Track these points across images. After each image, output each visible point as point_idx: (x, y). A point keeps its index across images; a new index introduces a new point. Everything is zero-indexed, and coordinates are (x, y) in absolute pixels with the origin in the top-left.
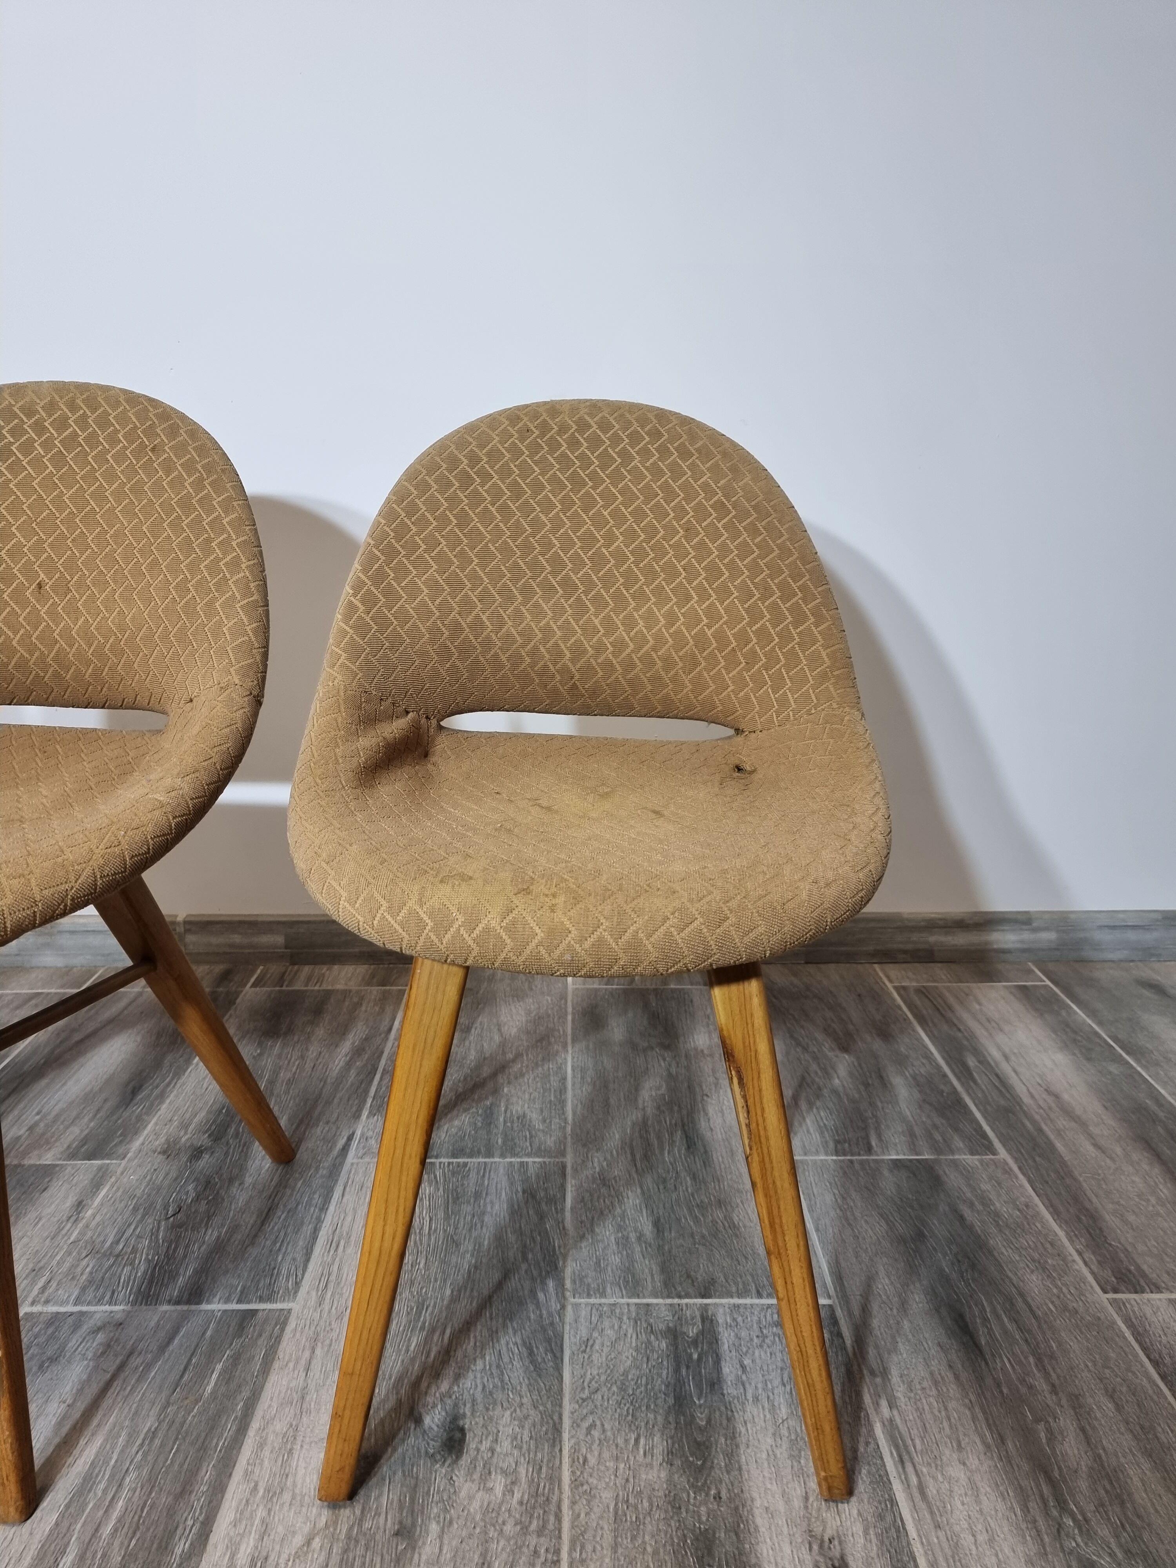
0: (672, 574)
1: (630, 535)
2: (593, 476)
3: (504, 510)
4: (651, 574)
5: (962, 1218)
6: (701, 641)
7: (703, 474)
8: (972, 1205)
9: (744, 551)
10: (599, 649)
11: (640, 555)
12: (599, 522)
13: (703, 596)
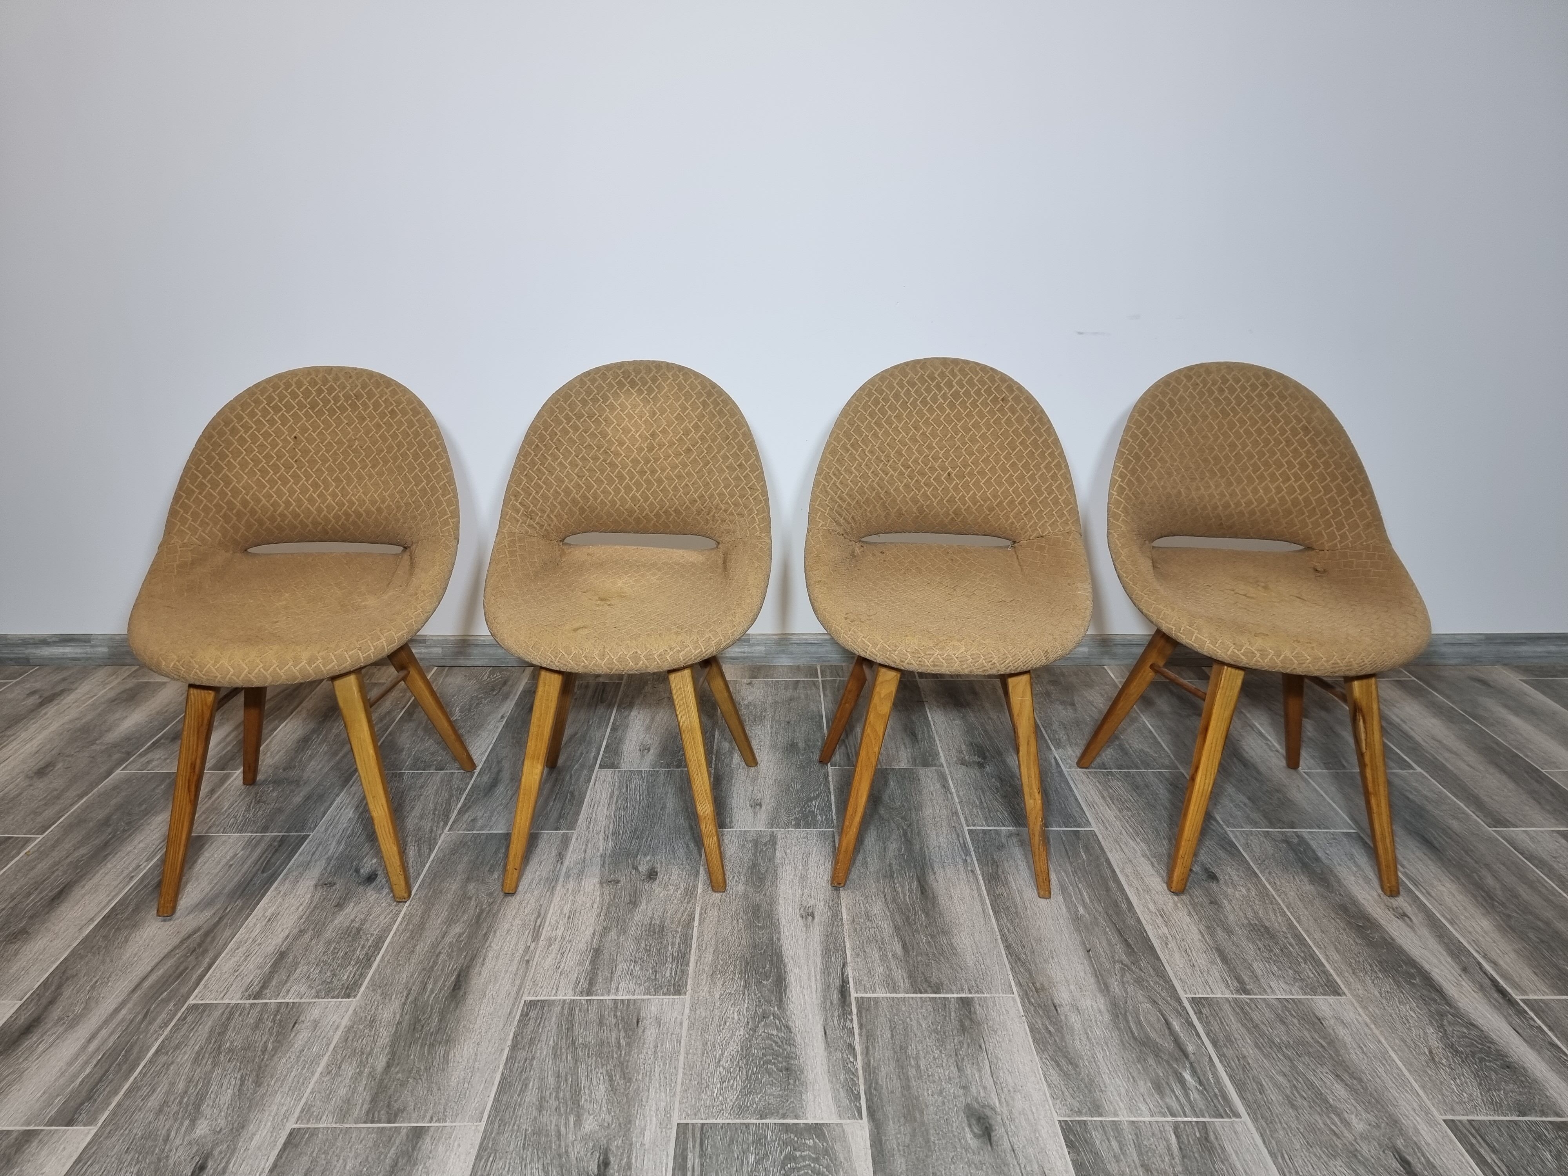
0: (1279, 465)
1: (1256, 444)
2: (1233, 409)
3: (1190, 431)
4: (1267, 465)
5: (1408, 798)
6: (1295, 502)
7: (1294, 409)
8: (1411, 792)
9: (1320, 455)
10: (1238, 505)
11: (1261, 454)
12: (1238, 436)
13: (1298, 478)
